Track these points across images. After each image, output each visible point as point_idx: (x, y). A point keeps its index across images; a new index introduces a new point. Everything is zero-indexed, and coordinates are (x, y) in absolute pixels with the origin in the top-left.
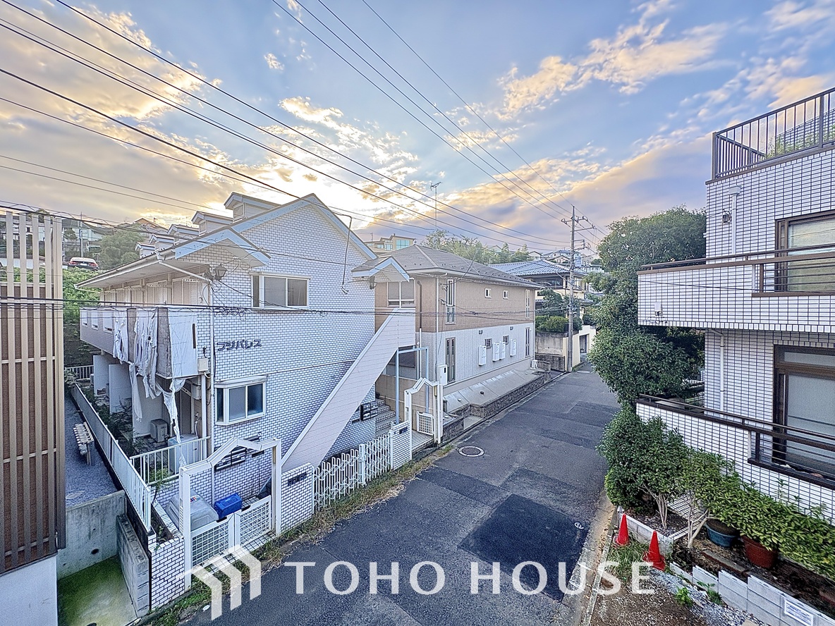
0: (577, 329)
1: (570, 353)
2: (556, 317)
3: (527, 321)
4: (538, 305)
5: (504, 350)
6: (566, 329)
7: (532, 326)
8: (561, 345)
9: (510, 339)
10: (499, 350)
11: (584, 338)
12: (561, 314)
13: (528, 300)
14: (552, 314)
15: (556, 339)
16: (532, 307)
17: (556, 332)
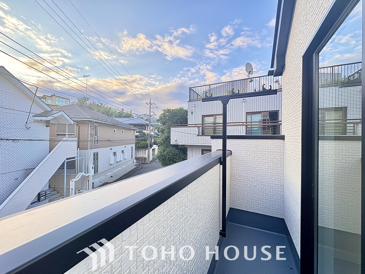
0: (151, 146)
1: (149, 156)
2: (144, 142)
3: (132, 143)
4: (137, 137)
5: (122, 156)
6: (147, 147)
7: (134, 146)
8: (145, 153)
9: (125, 152)
10: (120, 157)
11: (154, 150)
12: (145, 140)
13: (132, 135)
14: (142, 140)
15: (144, 151)
16: (134, 138)
17: (143, 148)
